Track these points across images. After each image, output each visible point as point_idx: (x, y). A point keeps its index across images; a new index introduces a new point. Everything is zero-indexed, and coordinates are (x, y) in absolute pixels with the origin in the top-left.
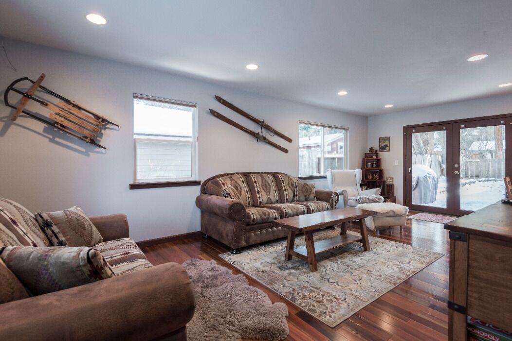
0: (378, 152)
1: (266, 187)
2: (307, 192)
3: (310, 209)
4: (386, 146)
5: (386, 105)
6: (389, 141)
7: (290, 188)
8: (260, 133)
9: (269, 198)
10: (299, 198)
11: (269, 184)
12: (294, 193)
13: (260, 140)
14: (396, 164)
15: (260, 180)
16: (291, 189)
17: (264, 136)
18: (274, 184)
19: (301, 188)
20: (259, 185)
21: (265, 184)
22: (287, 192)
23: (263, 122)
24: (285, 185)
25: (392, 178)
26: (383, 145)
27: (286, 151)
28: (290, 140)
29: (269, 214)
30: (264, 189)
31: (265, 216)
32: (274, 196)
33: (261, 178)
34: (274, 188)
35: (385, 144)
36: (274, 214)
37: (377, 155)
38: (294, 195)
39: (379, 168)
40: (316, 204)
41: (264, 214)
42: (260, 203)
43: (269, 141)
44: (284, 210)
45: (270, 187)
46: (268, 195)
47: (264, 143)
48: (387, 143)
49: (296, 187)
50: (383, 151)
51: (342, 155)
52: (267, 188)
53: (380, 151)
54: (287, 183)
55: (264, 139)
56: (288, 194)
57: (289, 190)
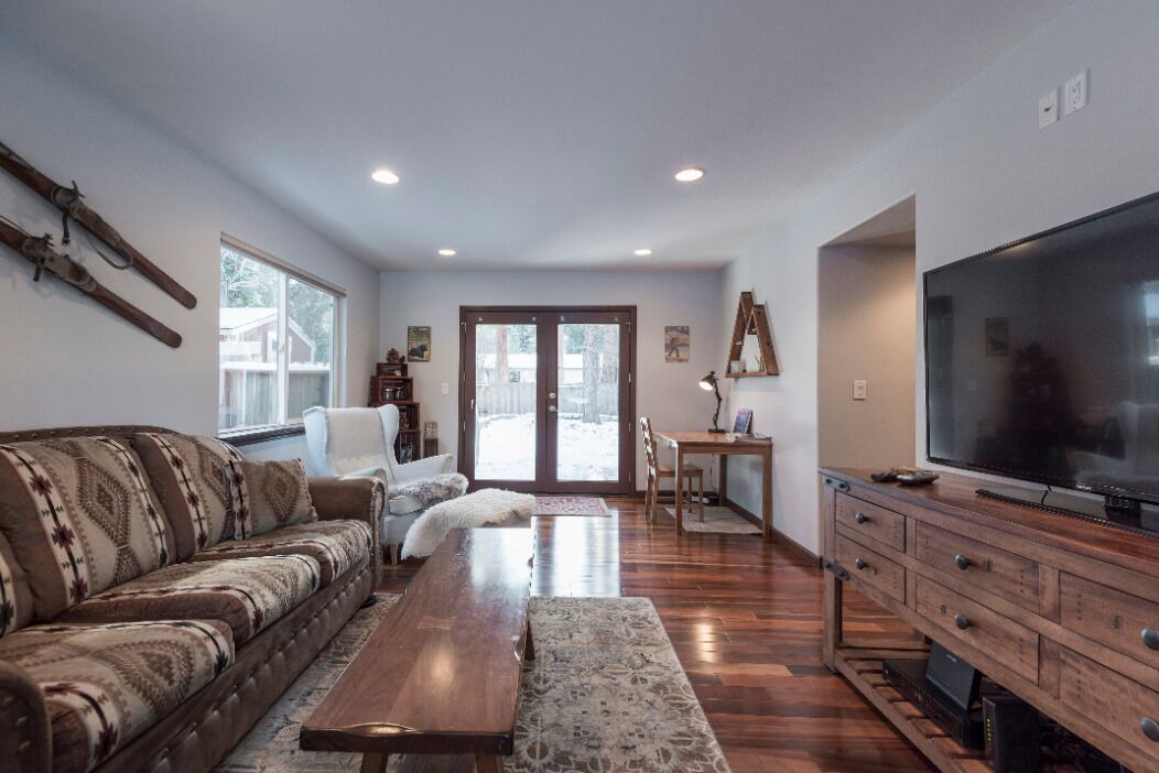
0: (406, 362)
1: (103, 499)
2: (283, 495)
3: (328, 562)
4: (423, 348)
5: (442, 249)
6: (428, 336)
7: (210, 485)
8: (58, 247)
9: (125, 552)
10: (254, 521)
11: (117, 484)
12: (229, 505)
13: (51, 274)
14: (445, 391)
15: (67, 471)
16: (218, 494)
17: (75, 258)
18: (140, 482)
19: (257, 481)
20: (63, 496)
21: (101, 489)
22: (201, 508)
23: (74, 193)
24: (189, 480)
25: (434, 425)
26: (416, 345)
27: (174, 340)
28: (189, 301)
29: (188, 657)
30: (92, 516)
31: (169, 677)
32: (148, 535)
33: (71, 461)
34: (146, 500)
35: (420, 344)
36: (210, 644)
37: (404, 369)
38: (230, 514)
39: (408, 402)
40: (340, 537)
41: (162, 666)
42: (79, 588)
43: (99, 288)
44: (248, 604)
45: (126, 501)
46: (121, 538)
47: (76, 295)
48: (424, 342)
49: (238, 480)
50: (417, 361)
51: (327, 367)
52: (110, 509)
53: (409, 360)
54: (197, 470)
55: (77, 279)
56: (207, 514)
57: (209, 494)
